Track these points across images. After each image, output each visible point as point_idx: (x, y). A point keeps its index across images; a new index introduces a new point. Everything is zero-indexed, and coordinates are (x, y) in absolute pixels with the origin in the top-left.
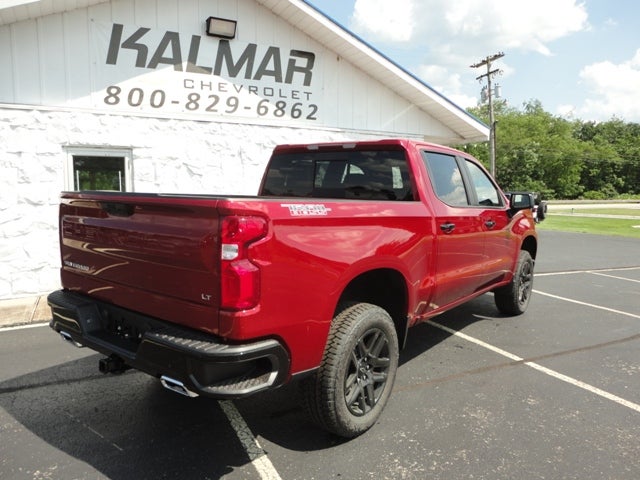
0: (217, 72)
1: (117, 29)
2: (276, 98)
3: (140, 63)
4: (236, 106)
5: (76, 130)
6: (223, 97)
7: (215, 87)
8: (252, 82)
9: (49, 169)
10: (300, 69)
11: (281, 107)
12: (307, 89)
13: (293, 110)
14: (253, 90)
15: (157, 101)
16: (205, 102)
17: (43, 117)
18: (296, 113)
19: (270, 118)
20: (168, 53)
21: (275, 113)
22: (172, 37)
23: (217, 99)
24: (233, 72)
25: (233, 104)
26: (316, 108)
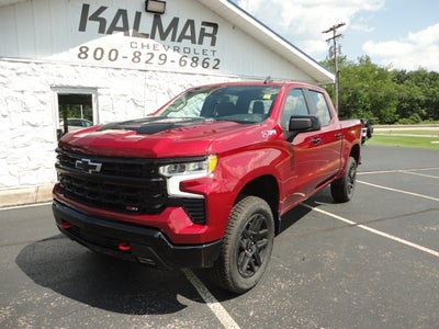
0: (153, 38)
1: (86, 8)
2: (193, 54)
3: (101, 30)
4: (165, 60)
5: (60, 76)
6: (157, 54)
7: (151, 47)
8: (176, 44)
9: (42, 103)
10: (209, 35)
11: (195, 60)
12: (212, 48)
13: (203, 63)
14: (176, 49)
15: (113, 57)
16: (144, 57)
17: (37, 67)
18: (205, 64)
19: (188, 68)
20: (120, 24)
21: (191, 65)
22: (122, 13)
23: (153, 55)
24: (163, 37)
25: (163, 58)
26: (219, 61)
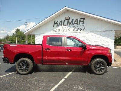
0: (67, 25)
2: (77, 27)
3: (57, 26)
6: (68, 29)
7: (67, 27)
8: (73, 26)
10: (82, 22)
11: (78, 29)
12: (83, 25)
15: (59, 31)
16: (65, 30)
18: (81, 30)
19: (76, 31)
20: (60, 24)
22: (61, 21)
23: (67, 29)
24: (70, 25)
25: (69, 30)
26: (85, 28)
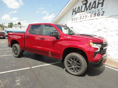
0: (84, 11)
1: (73, 9)
2: (94, 12)
3: (75, 14)
7: (84, 14)
8: (90, 11)
10: (101, 3)
11: (95, 15)
12: (102, 8)
13: (98, 14)
14: (90, 13)
15: (76, 19)
18: (99, 15)
19: (93, 18)
20: (78, 11)
21: (94, 16)
23: (84, 16)
25: (86, 16)
26: (104, 12)
